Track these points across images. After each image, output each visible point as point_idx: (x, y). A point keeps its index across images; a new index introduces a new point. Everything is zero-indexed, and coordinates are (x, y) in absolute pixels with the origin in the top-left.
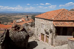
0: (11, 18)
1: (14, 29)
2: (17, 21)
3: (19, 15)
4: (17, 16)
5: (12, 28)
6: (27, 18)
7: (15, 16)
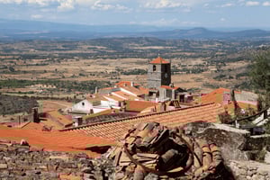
0: (22, 83)
1: (150, 165)
2: (78, 107)
3: (85, 56)
4: (71, 68)
5: (134, 150)
6: (166, 81)
7: (52, 67)
